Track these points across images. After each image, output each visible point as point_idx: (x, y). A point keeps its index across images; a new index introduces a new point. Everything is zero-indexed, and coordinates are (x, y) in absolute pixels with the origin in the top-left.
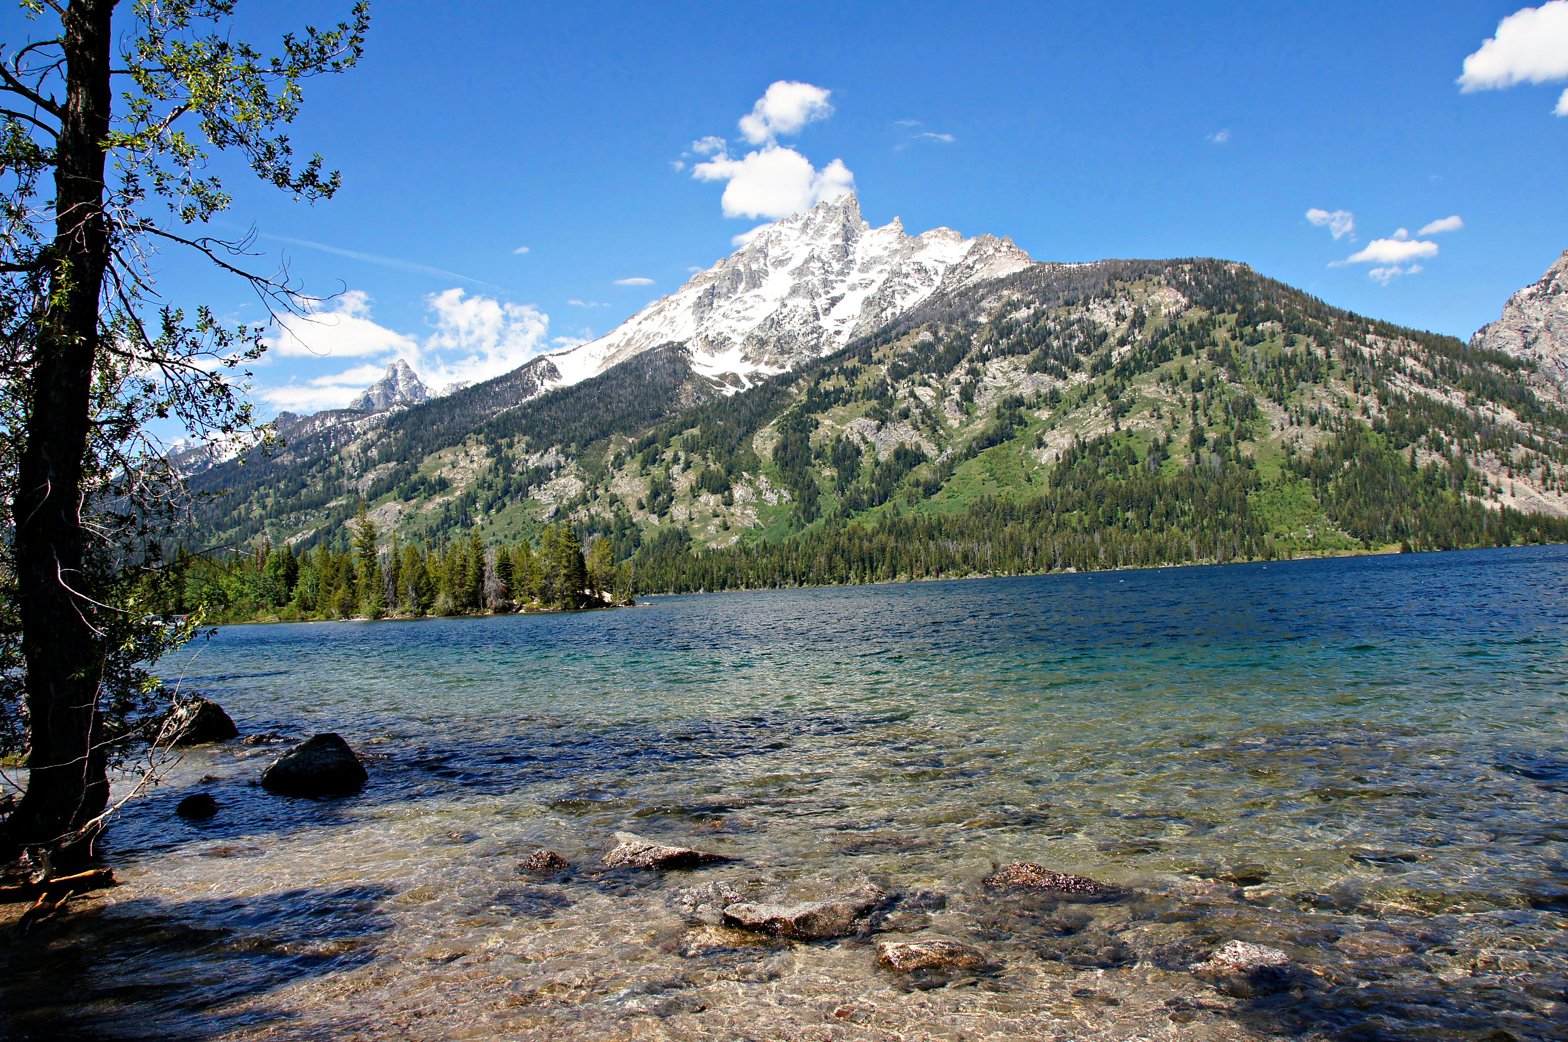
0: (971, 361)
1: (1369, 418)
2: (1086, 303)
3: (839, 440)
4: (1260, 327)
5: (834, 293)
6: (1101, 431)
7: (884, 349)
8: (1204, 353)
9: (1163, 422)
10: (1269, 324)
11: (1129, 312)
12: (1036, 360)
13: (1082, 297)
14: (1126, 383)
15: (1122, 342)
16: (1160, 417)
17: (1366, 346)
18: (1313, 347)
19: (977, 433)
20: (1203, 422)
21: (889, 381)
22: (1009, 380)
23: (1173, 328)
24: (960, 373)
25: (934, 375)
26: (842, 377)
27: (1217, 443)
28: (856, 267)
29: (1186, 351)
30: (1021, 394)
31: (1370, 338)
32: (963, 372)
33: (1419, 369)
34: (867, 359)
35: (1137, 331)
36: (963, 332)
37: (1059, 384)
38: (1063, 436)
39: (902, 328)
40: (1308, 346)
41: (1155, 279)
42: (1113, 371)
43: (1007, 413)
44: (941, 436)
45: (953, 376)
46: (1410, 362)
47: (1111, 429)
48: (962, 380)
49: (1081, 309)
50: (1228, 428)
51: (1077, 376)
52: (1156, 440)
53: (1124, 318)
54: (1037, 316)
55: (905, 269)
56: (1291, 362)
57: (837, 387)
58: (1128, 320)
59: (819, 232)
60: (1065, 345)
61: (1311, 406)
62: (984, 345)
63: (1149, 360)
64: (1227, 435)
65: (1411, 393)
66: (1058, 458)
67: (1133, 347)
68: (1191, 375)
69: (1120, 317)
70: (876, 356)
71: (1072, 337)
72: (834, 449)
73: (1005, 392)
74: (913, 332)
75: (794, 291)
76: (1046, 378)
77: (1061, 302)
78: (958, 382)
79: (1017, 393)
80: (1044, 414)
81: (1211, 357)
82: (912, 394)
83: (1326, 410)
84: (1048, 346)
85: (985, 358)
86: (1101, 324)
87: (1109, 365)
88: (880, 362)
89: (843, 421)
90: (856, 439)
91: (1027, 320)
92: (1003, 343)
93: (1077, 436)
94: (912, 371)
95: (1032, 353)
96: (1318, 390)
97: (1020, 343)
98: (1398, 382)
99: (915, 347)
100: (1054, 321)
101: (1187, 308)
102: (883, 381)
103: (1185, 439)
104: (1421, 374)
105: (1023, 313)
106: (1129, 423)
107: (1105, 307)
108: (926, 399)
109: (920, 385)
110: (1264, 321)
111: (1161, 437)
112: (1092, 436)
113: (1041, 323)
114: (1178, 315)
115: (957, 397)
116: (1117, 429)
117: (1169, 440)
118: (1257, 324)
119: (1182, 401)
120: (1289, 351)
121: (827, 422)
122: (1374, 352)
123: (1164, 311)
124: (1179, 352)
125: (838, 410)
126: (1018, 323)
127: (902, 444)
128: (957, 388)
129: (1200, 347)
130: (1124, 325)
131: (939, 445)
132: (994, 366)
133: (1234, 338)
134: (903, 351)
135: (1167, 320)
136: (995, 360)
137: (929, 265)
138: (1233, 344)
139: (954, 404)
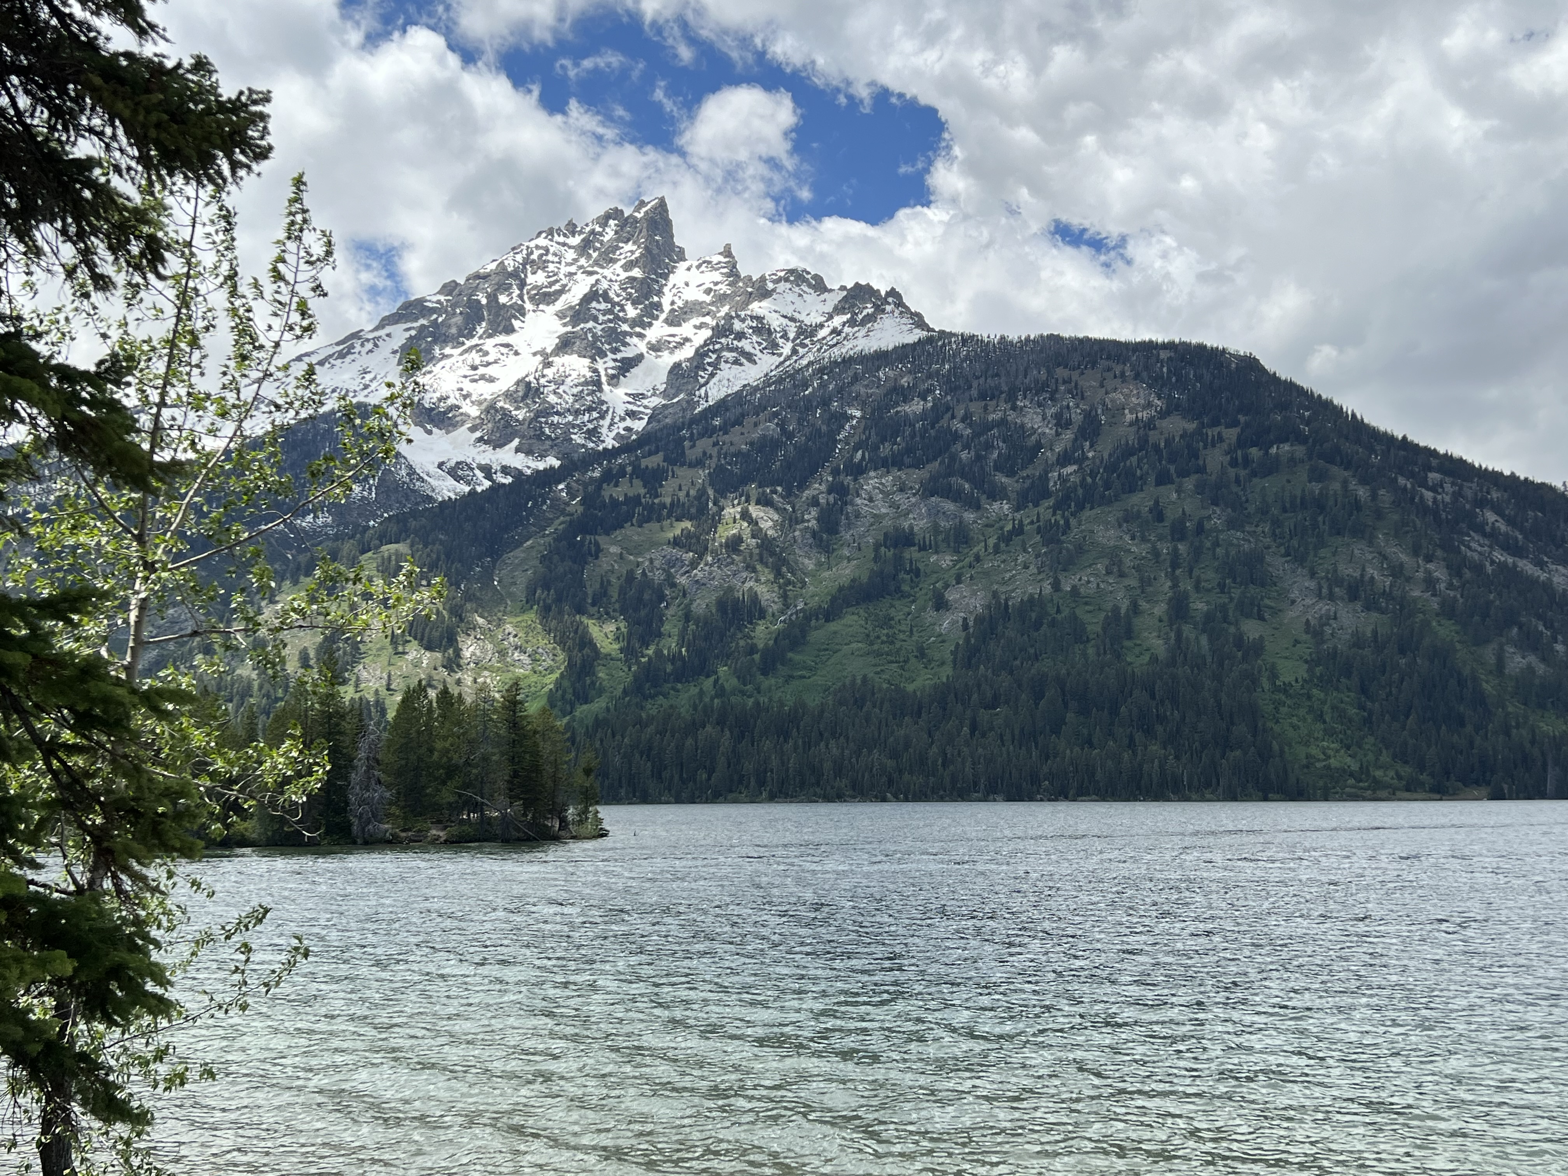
0: (835, 472)
1: (1434, 595)
2: (1012, 398)
3: (630, 577)
4: (1274, 450)
5: (628, 353)
6: (1032, 590)
7: (704, 444)
8: (1189, 483)
9: (1127, 582)
10: (1286, 447)
11: (1077, 416)
12: (933, 478)
13: (1005, 388)
14: (1073, 522)
15: (1065, 459)
16: (1122, 575)
17: (1428, 489)
18: (1353, 484)
19: (845, 581)
20: (1187, 585)
21: (711, 492)
22: (894, 505)
23: (1143, 442)
24: (818, 488)
25: (779, 489)
26: (637, 482)
27: (1209, 617)
28: (663, 316)
29: (1163, 479)
30: (911, 527)
31: (1433, 477)
32: (823, 488)
33: (1502, 526)
34: (677, 458)
35: (1087, 444)
36: (824, 428)
37: (969, 516)
38: (974, 593)
39: (730, 415)
40: (1345, 483)
41: (1118, 370)
42: (1051, 502)
43: (890, 554)
44: (789, 582)
45: (807, 493)
46: (1491, 517)
47: (1047, 589)
48: (822, 501)
49: (1003, 406)
50: (1225, 599)
51: (996, 506)
52: (1116, 609)
53: (1068, 423)
54: (940, 411)
55: (737, 326)
56: (1320, 504)
57: (630, 494)
58: (1075, 427)
59: (607, 258)
60: (979, 458)
61: (1348, 571)
62: (856, 450)
63: (1107, 486)
64: (1223, 608)
65: (1493, 562)
66: (965, 626)
67: (1080, 468)
68: (1172, 514)
69: (1061, 422)
70: (692, 454)
71: (989, 446)
72: (622, 592)
73: (887, 523)
74: (749, 421)
75: (565, 345)
76: (949, 506)
77: (974, 392)
78: (814, 502)
79: (906, 525)
80: (946, 560)
81: (1200, 488)
82: (745, 515)
83: (1372, 578)
84: (953, 458)
85: (858, 471)
86: (1034, 431)
87: (1046, 494)
88: (699, 463)
89: (637, 550)
90: (658, 576)
91: (924, 415)
92: (885, 450)
93: (995, 594)
94: (745, 480)
95: (929, 467)
96: (1359, 549)
97: (909, 451)
98: (1473, 545)
99: (752, 444)
100: (963, 420)
101: (1163, 414)
102: (702, 492)
103: (1160, 609)
104: (1507, 534)
105: (916, 407)
106: (1074, 580)
107: (1040, 405)
108: (766, 525)
109: (758, 503)
110: (1280, 440)
111: (1124, 605)
112: (1017, 597)
113: (944, 423)
114: (1150, 424)
115: (813, 524)
116: (1056, 586)
117: (1135, 608)
118: (1271, 446)
119: (1156, 554)
120: (1316, 487)
121: (614, 549)
122: (1439, 497)
123: (1129, 417)
124: (1151, 479)
125: (630, 532)
126: (907, 421)
127: (731, 589)
128: (814, 512)
129: (1183, 473)
130: (1068, 435)
131: (785, 596)
132: (872, 482)
133: (1234, 463)
134: (733, 449)
135: (1133, 429)
136: (872, 474)
137: (775, 322)
138: (1232, 472)
139: (808, 536)
